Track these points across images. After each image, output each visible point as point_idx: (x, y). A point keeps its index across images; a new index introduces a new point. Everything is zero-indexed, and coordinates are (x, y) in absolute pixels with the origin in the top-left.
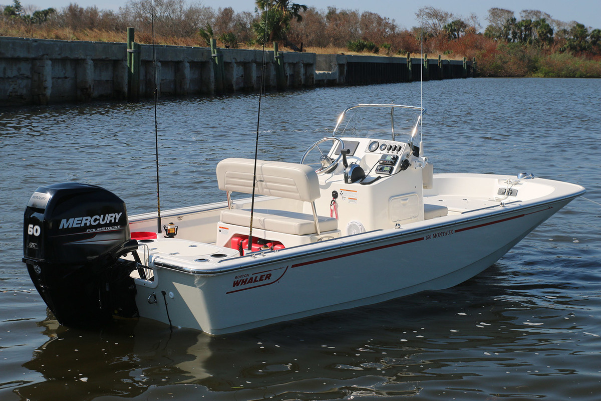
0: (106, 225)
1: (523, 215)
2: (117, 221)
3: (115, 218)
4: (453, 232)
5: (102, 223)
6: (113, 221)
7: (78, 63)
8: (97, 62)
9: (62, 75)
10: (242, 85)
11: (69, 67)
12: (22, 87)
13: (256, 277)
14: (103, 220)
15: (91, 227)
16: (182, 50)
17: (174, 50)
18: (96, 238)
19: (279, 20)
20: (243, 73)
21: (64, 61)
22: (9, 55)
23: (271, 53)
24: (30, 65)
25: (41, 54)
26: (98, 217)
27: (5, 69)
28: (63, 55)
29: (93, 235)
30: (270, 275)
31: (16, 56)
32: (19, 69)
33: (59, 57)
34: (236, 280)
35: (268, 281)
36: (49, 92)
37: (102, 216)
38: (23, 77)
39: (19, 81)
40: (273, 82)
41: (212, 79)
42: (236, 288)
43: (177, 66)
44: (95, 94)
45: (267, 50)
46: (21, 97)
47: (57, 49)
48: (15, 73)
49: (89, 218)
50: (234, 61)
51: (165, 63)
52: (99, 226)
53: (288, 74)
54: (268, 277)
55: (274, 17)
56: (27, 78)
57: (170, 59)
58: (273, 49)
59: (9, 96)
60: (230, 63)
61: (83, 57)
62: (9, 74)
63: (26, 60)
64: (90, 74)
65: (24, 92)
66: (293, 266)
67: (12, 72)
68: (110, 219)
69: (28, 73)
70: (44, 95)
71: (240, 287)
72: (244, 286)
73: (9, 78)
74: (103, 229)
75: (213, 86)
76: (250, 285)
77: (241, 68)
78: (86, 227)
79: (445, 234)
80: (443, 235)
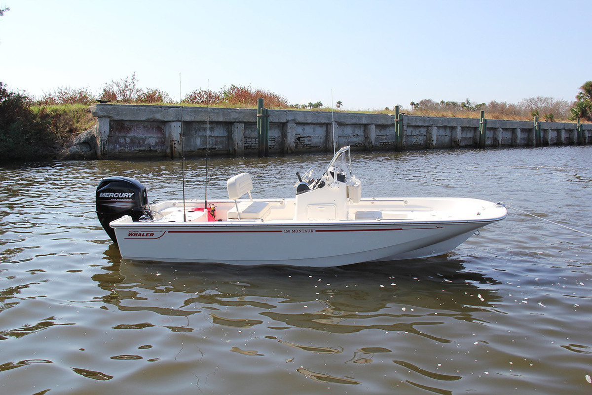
0: (122, 198)
1: (401, 229)
2: (130, 197)
3: (129, 196)
4: (314, 231)
5: (120, 196)
6: (127, 197)
7: (453, 128)
8: (463, 128)
9: (444, 135)
10: (555, 142)
11: (448, 130)
12: (421, 140)
13: (143, 234)
14: (121, 195)
15: (114, 198)
16: (516, 123)
17: (511, 122)
18: (116, 203)
19: (586, 106)
20: (556, 135)
21: (445, 127)
22: (413, 124)
23: (576, 125)
24: (426, 129)
25: (431, 124)
26: (118, 194)
27: (412, 131)
28: (444, 125)
29: (114, 202)
30: (153, 234)
31: (417, 125)
32: (420, 131)
33: (441, 125)
34: (130, 233)
35: (151, 237)
36: (434, 143)
37: (120, 194)
38: (421, 135)
39: (420, 137)
40: (575, 141)
41: (534, 138)
42: (130, 237)
43: (513, 131)
44: (462, 144)
45: (573, 123)
46: (420, 144)
47: (440, 121)
48: (418, 133)
49: (113, 194)
50: (550, 128)
51: (505, 129)
52: (118, 198)
53: (587, 136)
54: (152, 235)
55: (583, 105)
56: (424, 135)
57: (508, 127)
58: (576, 122)
59: (414, 144)
60: (547, 130)
61: (455, 126)
62: (414, 133)
63: (424, 127)
64: (459, 134)
65: (422, 142)
66: (169, 232)
67: (416, 132)
68: (125, 195)
69: (425, 134)
70: (432, 144)
71: (133, 237)
72: (135, 237)
73: (414, 135)
74: (121, 200)
75: (535, 142)
76: (139, 237)
77: (555, 132)
78: (111, 198)
79: (304, 231)
80: (302, 231)
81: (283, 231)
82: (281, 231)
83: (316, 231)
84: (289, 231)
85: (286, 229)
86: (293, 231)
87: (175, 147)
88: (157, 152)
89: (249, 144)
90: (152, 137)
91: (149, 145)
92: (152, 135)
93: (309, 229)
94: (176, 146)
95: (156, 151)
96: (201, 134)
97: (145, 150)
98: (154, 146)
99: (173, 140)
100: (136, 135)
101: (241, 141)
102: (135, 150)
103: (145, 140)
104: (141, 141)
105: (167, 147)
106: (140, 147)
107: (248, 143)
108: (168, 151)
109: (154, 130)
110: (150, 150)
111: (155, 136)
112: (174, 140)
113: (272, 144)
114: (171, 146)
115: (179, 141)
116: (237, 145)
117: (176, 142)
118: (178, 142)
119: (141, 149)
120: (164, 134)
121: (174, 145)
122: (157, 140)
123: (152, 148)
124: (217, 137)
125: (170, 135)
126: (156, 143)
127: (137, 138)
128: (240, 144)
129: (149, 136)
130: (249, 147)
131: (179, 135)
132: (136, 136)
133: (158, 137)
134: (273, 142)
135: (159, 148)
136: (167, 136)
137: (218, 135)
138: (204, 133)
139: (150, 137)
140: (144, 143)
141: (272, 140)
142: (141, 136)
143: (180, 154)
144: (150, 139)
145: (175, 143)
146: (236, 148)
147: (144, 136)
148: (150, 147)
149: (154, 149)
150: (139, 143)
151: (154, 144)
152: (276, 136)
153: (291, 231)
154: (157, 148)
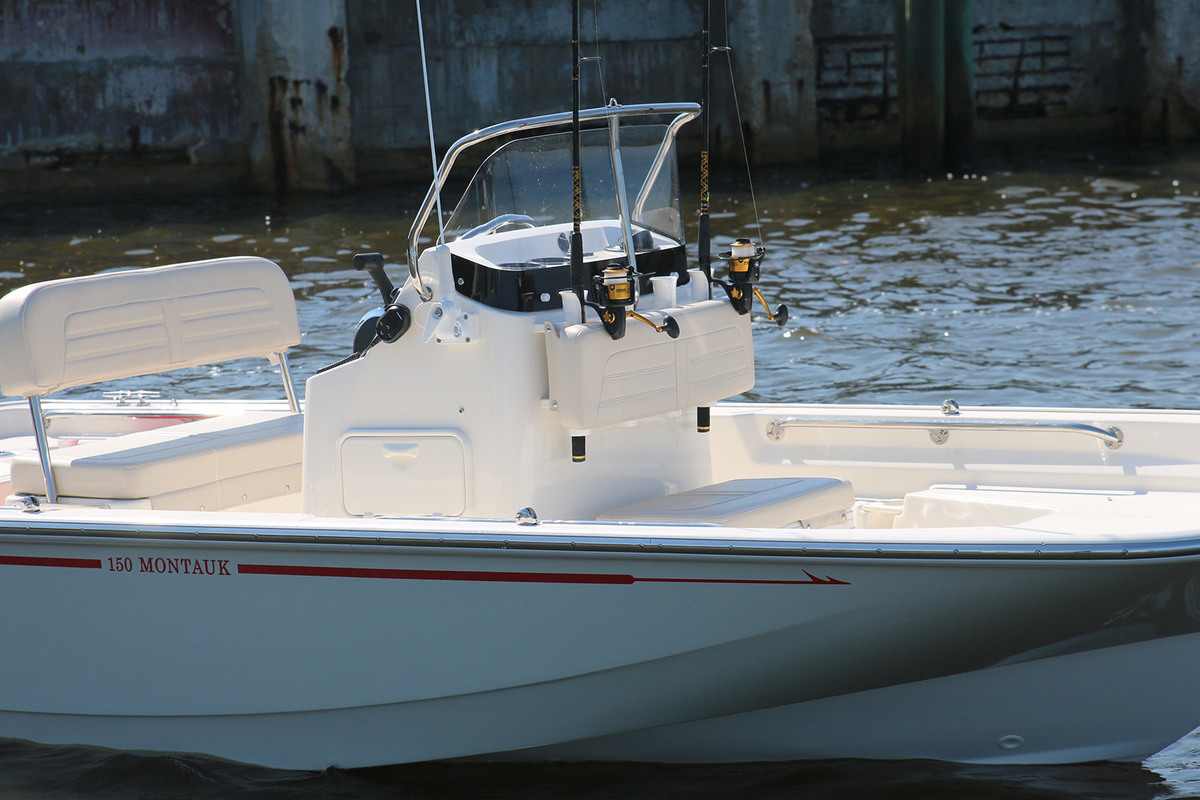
1: (628, 580)
4: (232, 568)
79: (191, 568)
80: (182, 568)
81: (105, 564)
82: (96, 564)
83: (243, 569)
84: (125, 565)
85: (115, 554)
86: (147, 566)
87: (296, 128)
88: (187, 160)
89: (869, 84)
90: (146, 62)
91: (129, 114)
92: (141, 50)
93: (210, 556)
94: (308, 117)
95: (180, 156)
96: (500, 28)
97: (100, 150)
98: (161, 125)
99: (283, 82)
100: (33, 53)
101: (791, 67)
102: (27, 154)
103: (93, 81)
104: (68, 93)
105: (254, 126)
106: (63, 129)
107: (862, 75)
108: (261, 152)
109: (162, 16)
110: (138, 154)
111: (169, 55)
112: (291, 76)
113: (1050, 80)
114: (276, 117)
115: (329, 81)
116: (758, 96)
117: (307, 95)
118: (321, 88)
119: (70, 142)
120: (228, 38)
121: (289, 114)
122: (184, 83)
123: (146, 138)
124: (625, 44)
125: (265, 46)
126: (176, 102)
127: (41, 70)
128: (785, 89)
129: (122, 52)
130: (868, 110)
131: (324, 45)
132: (31, 56)
133: (188, 63)
134: (1053, 63)
135: (197, 138)
136: (250, 53)
137: (633, 32)
138: (522, 19)
139: (132, 63)
140: (88, 105)
141: (1050, 47)
142: (68, 54)
143: (335, 174)
144: (131, 79)
145: (296, 102)
146: (757, 120)
147: (89, 56)
148: (134, 133)
149: (163, 141)
150: (56, 104)
151: (159, 108)
152: (1083, 20)
153: (137, 565)
154: (183, 134)
